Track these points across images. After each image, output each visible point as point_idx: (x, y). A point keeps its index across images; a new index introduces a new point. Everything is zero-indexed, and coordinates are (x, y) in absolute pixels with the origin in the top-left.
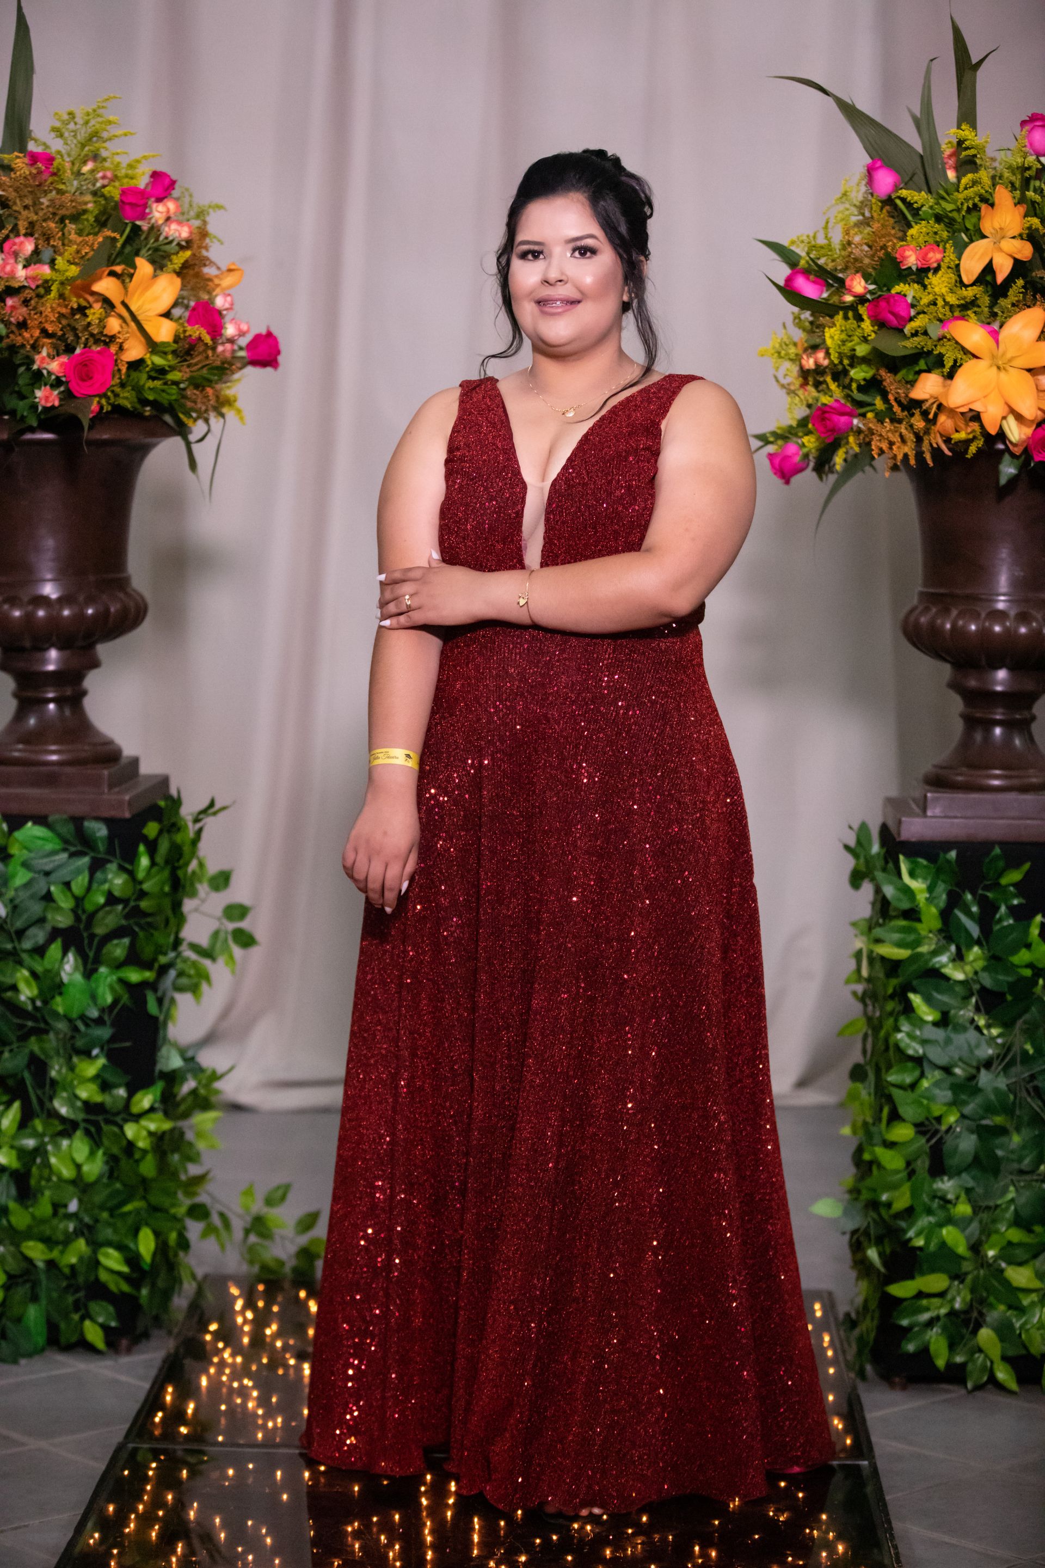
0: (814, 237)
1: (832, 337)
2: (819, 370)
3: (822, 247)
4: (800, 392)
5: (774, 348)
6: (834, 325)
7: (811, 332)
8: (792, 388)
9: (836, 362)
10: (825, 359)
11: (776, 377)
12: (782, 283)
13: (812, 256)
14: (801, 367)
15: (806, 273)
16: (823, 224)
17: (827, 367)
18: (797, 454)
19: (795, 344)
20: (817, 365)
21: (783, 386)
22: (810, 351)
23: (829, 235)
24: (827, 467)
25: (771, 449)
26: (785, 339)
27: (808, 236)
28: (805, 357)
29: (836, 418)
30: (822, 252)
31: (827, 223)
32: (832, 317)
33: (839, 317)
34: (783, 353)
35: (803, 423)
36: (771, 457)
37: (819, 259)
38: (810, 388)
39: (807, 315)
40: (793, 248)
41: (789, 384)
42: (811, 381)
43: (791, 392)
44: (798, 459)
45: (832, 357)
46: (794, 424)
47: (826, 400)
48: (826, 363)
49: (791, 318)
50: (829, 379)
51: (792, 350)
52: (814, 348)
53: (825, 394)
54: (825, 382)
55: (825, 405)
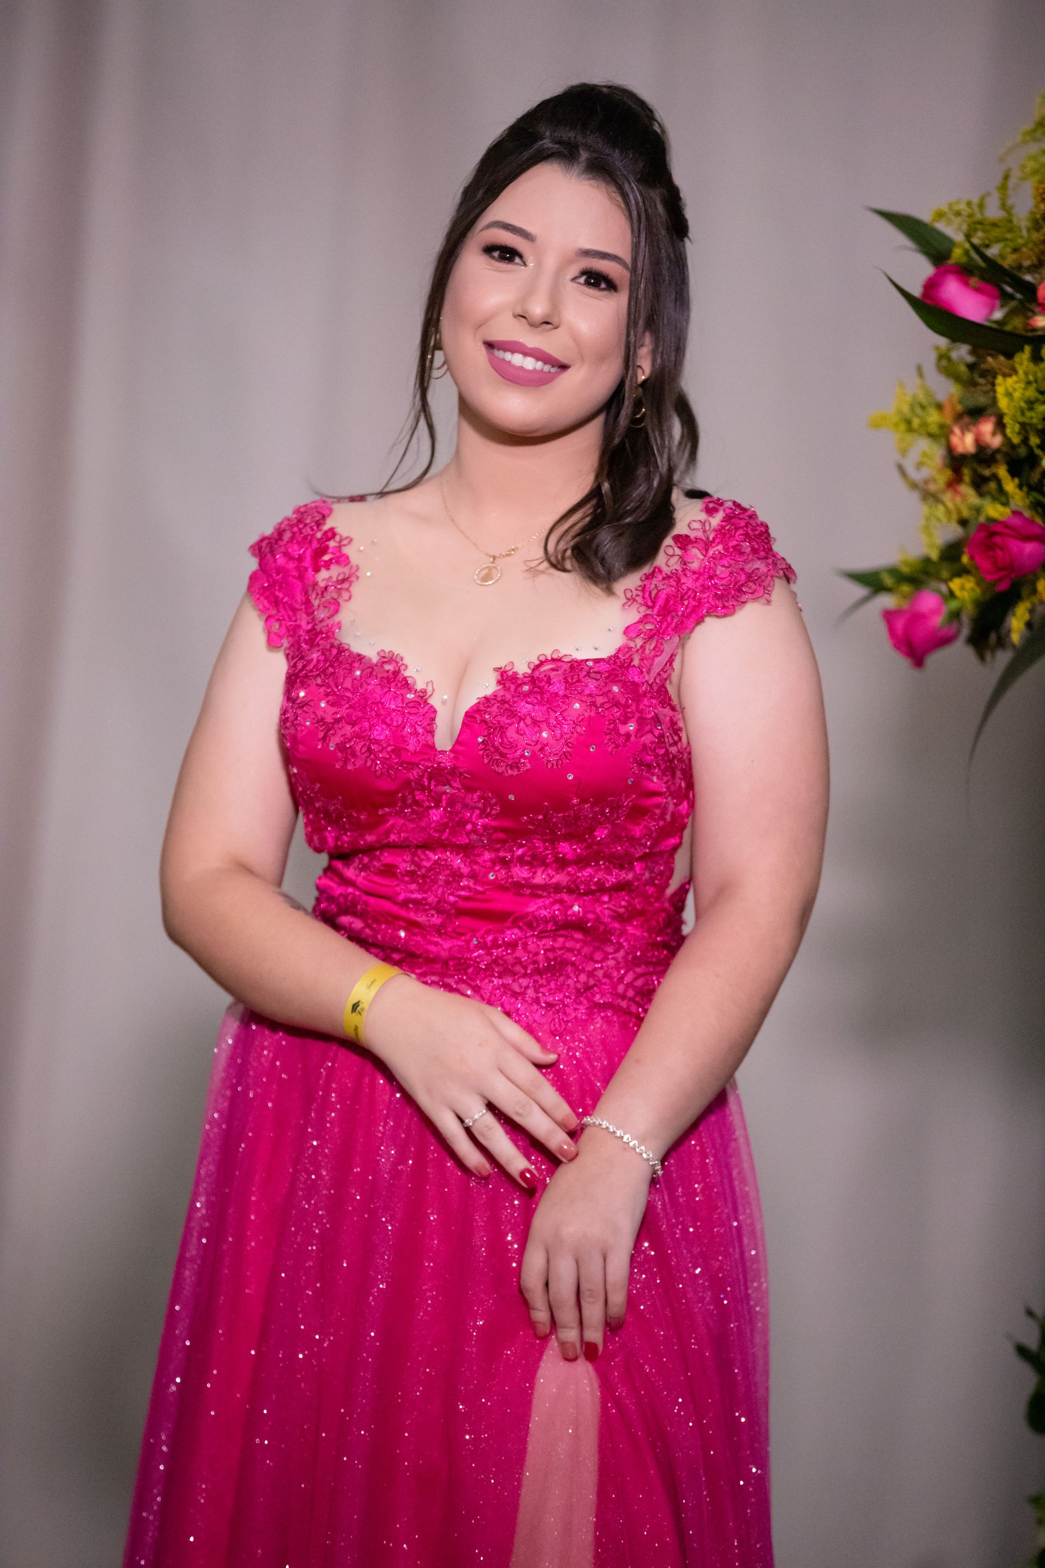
0: (981, 206)
1: (1009, 394)
2: (983, 456)
3: (994, 225)
4: (948, 497)
5: (900, 412)
6: (1014, 371)
7: (969, 384)
8: (932, 487)
9: (1016, 440)
10: (994, 434)
11: (901, 470)
12: (917, 291)
13: (976, 241)
14: (950, 449)
15: (964, 272)
16: (998, 180)
17: (998, 451)
18: (937, 612)
19: (939, 407)
20: (980, 446)
21: (914, 486)
22: (966, 419)
23: (1010, 202)
24: (993, 638)
25: (888, 601)
26: (921, 397)
27: (969, 204)
28: (957, 430)
29: (1014, 545)
30: (996, 233)
31: (1006, 177)
32: (1010, 355)
33: (1023, 358)
34: (916, 422)
35: (951, 553)
36: (889, 616)
37: (987, 246)
38: (967, 490)
39: (962, 353)
40: (941, 226)
41: (926, 482)
42: (967, 474)
43: (929, 496)
44: (939, 621)
45: (1008, 431)
46: (934, 555)
47: (995, 511)
48: (996, 441)
49: (932, 357)
50: (1002, 471)
51: (934, 418)
52: (974, 414)
53: (994, 499)
54: (995, 477)
55: (994, 521)
